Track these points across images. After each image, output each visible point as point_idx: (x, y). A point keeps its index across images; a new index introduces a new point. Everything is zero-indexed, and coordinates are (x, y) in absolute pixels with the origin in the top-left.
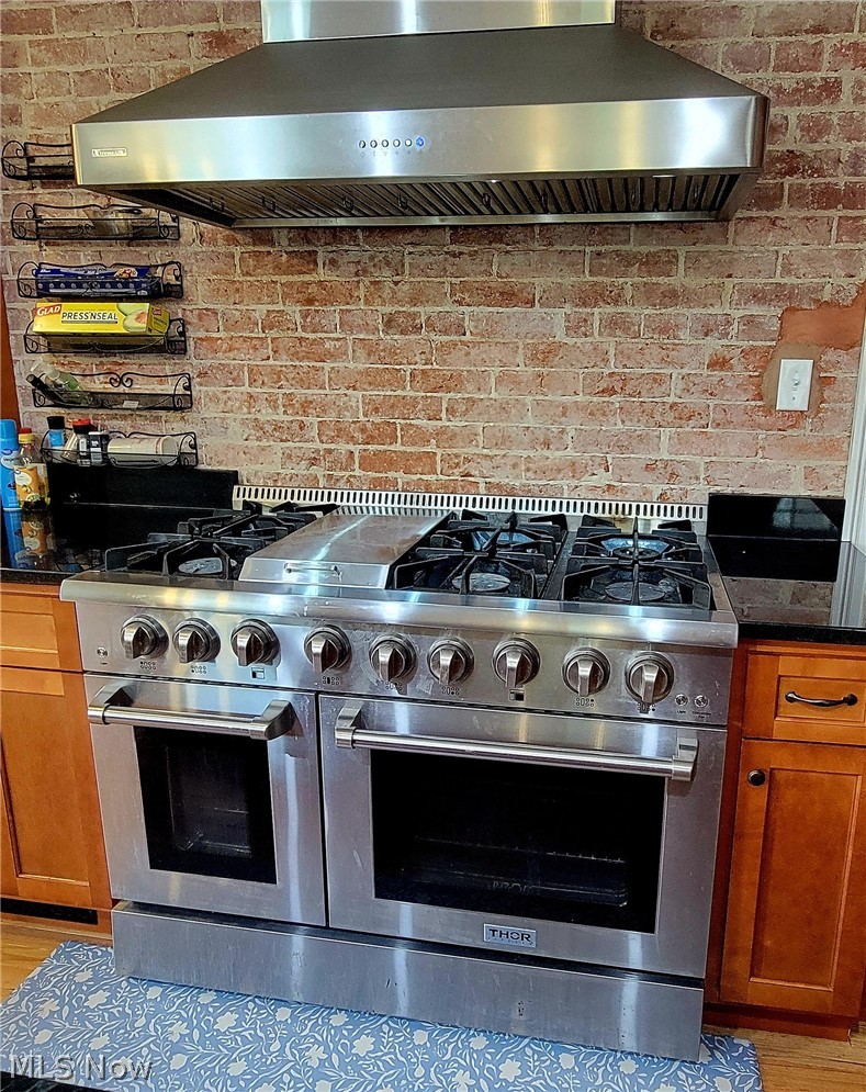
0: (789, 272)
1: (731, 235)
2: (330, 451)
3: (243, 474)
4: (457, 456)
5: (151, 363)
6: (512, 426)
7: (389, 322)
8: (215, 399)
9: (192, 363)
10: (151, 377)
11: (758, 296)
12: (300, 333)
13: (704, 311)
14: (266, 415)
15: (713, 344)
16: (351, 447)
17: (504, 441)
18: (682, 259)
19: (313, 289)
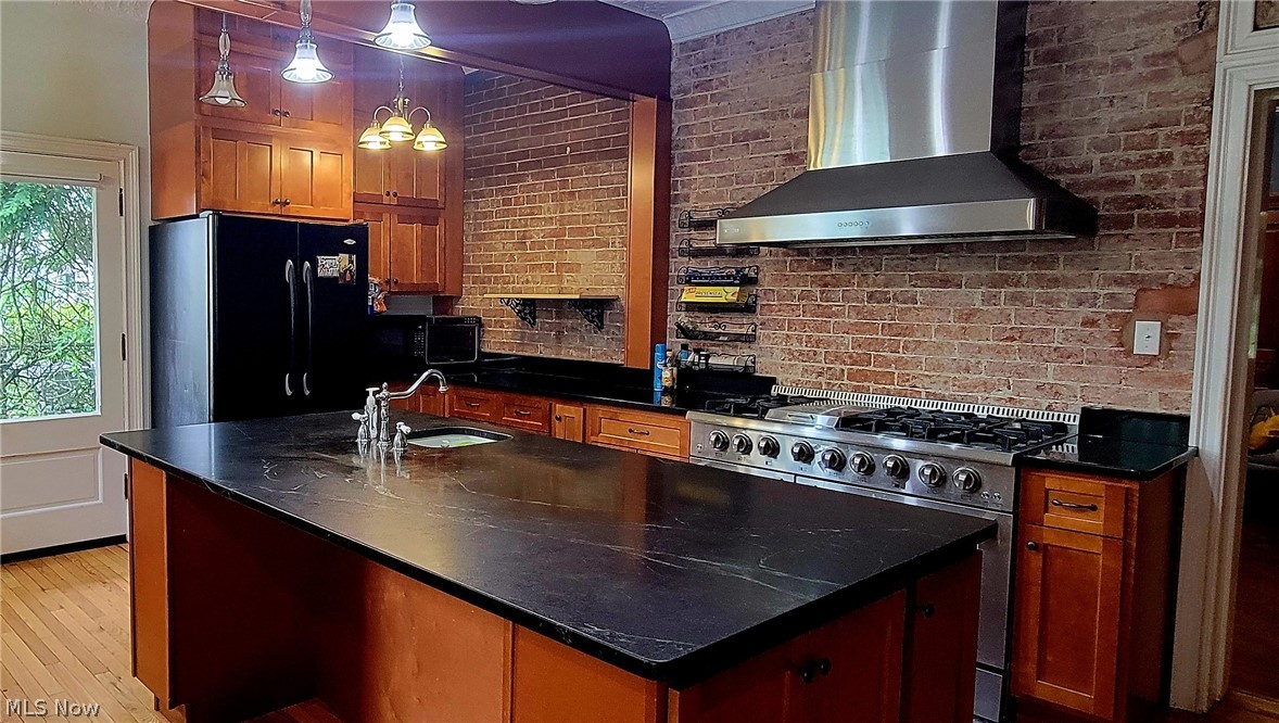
0: (1141, 267)
1: (1096, 245)
2: (830, 369)
3: (779, 380)
4: (908, 375)
5: (737, 317)
6: (945, 358)
7: (871, 296)
8: (768, 337)
9: (758, 318)
10: (734, 325)
11: (1119, 282)
12: (819, 302)
13: (1078, 290)
14: (795, 347)
15: (1085, 311)
16: (843, 367)
17: (939, 367)
18: (1062, 259)
19: (828, 278)
